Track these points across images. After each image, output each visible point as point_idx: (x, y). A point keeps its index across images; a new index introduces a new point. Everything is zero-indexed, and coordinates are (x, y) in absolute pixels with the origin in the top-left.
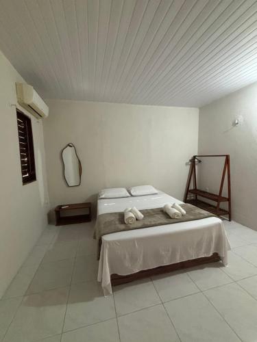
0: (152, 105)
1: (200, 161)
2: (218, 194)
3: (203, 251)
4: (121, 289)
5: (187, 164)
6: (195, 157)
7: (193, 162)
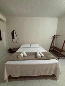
0: (42, 17)
1: (56, 37)
2: (61, 49)
3: (48, 73)
4: (12, 81)
5: (52, 38)
6: (54, 36)
7: (54, 37)
